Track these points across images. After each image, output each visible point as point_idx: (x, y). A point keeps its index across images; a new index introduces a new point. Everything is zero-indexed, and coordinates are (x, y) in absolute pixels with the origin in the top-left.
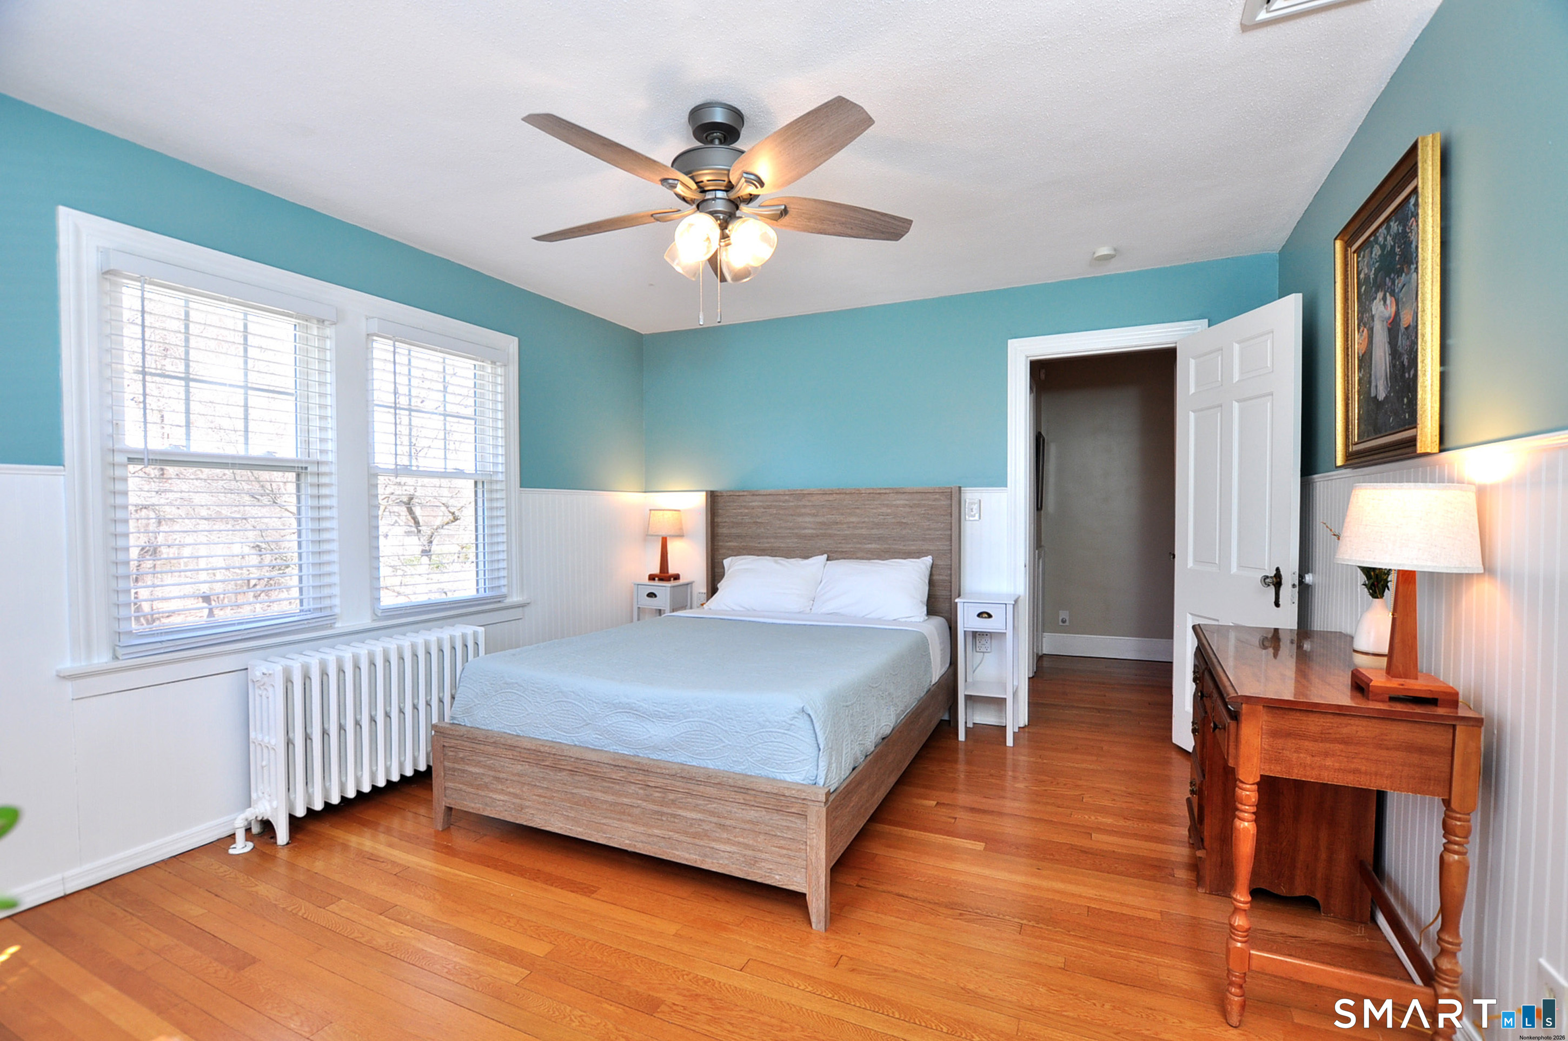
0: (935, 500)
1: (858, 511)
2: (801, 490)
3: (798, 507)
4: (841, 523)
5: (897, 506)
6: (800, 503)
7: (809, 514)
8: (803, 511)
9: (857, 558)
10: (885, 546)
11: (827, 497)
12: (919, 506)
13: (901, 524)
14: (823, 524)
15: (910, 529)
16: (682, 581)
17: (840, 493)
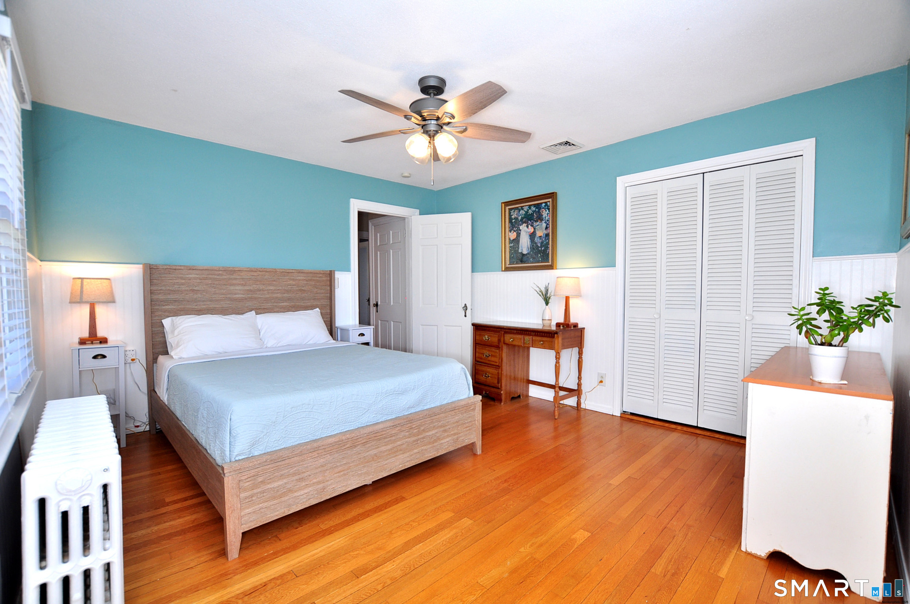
0: (320, 277)
1: (274, 282)
2: (234, 268)
3: (230, 279)
4: (263, 290)
5: (299, 280)
6: (232, 277)
7: (239, 284)
8: (234, 282)
9: (275, 312)
10: (292, 304)
11: (253, 273)
12: (311, 280)
13: (301, 290)
14: (251, 291)
15: (307, 294)
16: (109, 344)
17: (262, 271)
